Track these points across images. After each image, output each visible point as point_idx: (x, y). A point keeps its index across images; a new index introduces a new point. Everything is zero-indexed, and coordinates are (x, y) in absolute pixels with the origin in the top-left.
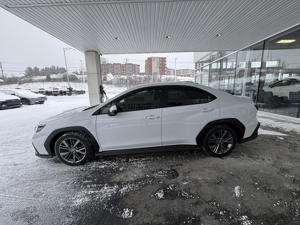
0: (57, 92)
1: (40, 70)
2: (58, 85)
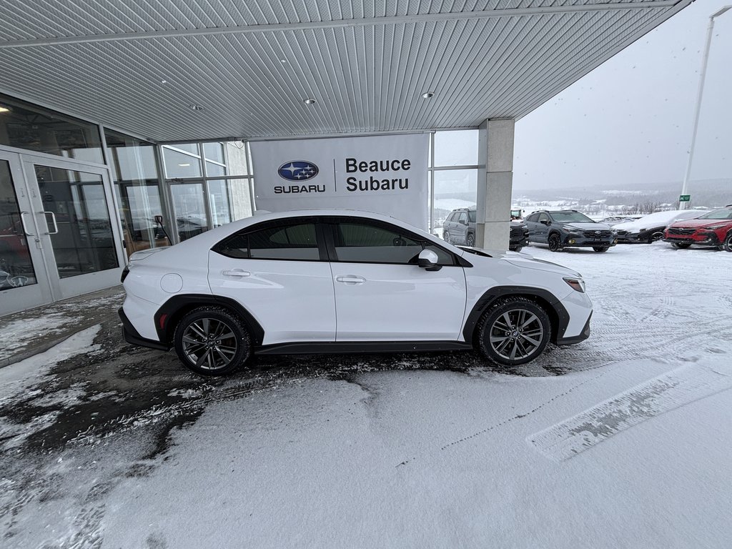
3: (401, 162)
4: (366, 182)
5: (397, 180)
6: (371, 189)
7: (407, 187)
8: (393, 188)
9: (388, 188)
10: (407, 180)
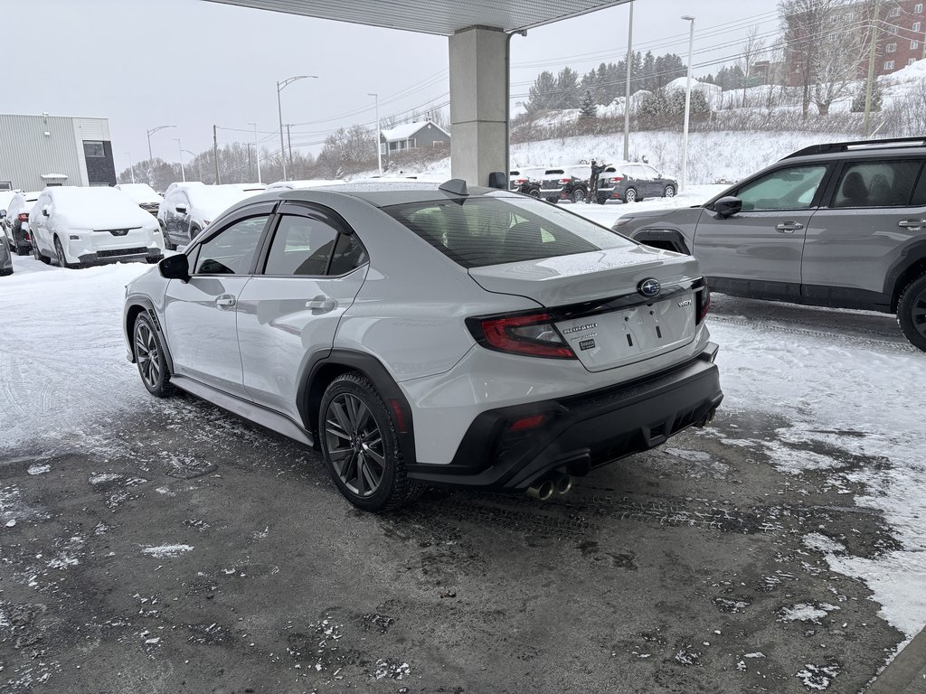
0: (555, 184)
1: (579, 80)
2: (612, 150)
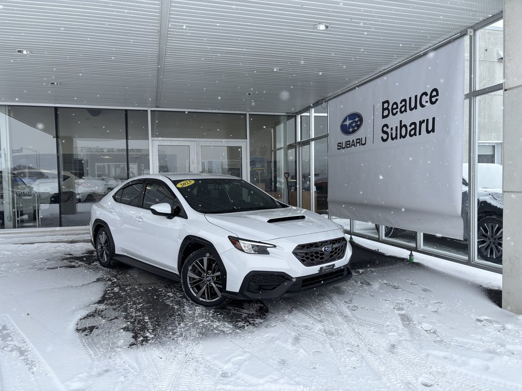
3: (429, 94)
4: (397, 127)
5: (424, 121)
6: (400, 138)
7: (433, 130)
8: (420, 134)
9: (415, 134)
10: (434, 119)
